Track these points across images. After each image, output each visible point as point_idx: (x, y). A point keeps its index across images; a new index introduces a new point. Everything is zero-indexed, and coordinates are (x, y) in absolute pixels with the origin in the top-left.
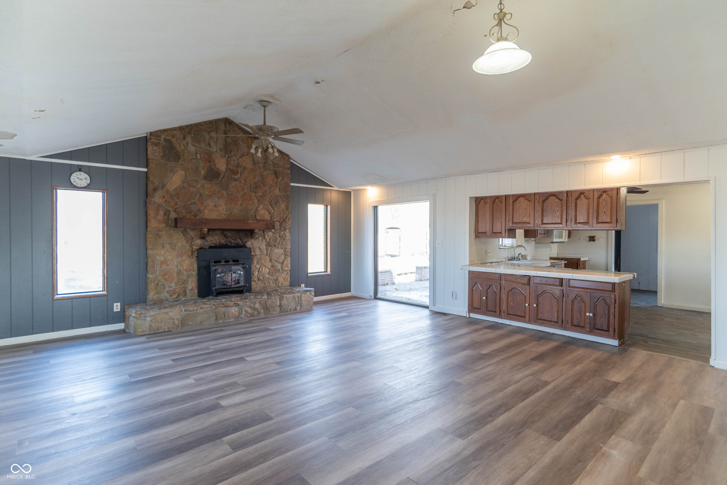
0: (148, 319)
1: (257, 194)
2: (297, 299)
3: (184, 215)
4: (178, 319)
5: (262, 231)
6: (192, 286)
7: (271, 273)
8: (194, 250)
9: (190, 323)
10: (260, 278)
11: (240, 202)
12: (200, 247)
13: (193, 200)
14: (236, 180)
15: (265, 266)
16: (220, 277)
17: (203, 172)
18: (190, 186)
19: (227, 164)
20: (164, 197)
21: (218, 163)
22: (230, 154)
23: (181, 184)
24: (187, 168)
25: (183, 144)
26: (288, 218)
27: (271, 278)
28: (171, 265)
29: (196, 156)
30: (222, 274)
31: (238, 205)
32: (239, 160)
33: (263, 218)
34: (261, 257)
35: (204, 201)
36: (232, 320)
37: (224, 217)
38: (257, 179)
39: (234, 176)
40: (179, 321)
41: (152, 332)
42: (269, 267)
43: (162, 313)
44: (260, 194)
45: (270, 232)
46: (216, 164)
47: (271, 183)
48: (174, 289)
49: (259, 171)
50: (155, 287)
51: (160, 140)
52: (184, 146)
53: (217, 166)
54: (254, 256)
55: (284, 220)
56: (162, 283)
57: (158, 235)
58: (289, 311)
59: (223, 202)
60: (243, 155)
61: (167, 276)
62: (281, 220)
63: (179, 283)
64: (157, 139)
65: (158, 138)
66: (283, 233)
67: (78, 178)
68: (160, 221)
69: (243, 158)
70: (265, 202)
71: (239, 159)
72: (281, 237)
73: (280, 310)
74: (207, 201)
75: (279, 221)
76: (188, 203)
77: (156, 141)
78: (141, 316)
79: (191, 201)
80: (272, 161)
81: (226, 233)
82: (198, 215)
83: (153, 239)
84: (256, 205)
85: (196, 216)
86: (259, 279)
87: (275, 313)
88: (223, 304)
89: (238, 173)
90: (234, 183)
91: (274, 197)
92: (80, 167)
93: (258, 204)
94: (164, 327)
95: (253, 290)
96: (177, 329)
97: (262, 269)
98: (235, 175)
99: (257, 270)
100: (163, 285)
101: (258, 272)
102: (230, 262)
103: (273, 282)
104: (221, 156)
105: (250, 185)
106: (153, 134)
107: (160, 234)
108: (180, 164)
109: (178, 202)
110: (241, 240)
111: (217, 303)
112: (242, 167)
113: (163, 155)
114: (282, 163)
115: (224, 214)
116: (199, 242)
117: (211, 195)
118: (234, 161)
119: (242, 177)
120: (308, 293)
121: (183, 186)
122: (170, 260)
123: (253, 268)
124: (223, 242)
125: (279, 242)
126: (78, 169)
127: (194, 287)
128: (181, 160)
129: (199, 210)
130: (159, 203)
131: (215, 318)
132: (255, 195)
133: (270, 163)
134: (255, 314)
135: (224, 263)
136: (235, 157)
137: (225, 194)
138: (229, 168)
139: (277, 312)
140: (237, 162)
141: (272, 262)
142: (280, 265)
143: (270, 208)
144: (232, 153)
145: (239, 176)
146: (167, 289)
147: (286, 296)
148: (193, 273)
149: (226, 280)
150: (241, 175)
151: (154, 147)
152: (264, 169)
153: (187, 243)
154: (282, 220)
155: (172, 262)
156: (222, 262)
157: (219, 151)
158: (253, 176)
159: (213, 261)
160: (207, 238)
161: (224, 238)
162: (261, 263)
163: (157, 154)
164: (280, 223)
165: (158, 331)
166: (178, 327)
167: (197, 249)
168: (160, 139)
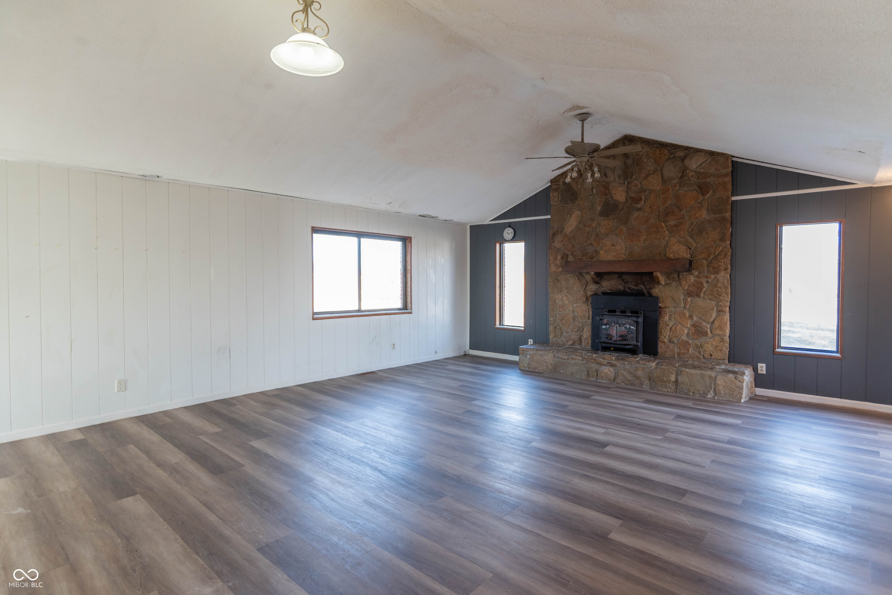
0: (528, 357)
1: (668, 224)
2: (707, 380)
3: (581, 258)
4: (551, 364)
5: (677, 275)
6: (587, 336)
7: (691, 335)
8: (588, 296)
9: (562, 371)
10: (673, 339)
11: (643, 237)
12: (594, 293)
13: (589, 241)
14: (640, 209)
15: (681, 324)
16: (605, 329)
17: (599, 208)
18: (585, 226)
19: (627, 192)
20: (562, 241)
21: (615, 194)
22: (631, 179)
23: (577, 226)
24: (583, 207)
25: (580, 182)
26: (724, 253)
27: (690, 342)
28: (568, 310)
29: (592, 191)
30: (608, 326)
31: (640, 240)
32: (642, 183)
33: (677, 256)
34: (675, 310)
35: (600, 241)
36: (606, 382)
37: (624, 257)
38: (669, 203)
39: (636, 205)
40: (552, 366)
41: (530, 370)
42: (689, 326)
43: (537, 354)
44: (673, 223)
45: (691, 276)
46: (613, 195)
47: (693, 203)
48: (570, 335)
49: (673, 190)
50: (553, 330)
51: (559, 185)
52: (581, 184)
53: (614, 198)
54: (663, 308)
55: (715, 258)
56: (560, 327)
57: (556, 279)
58: (691, 394)
59: (621, 239)
60: (648, 175)
61: (564, 321)
62: (709, 257)
63: (574, 330)
64: (556, 185)
65: (558, 183)
66: (713, 276)
67: (507, 233)
68: (558, 266)
69: (648, 179)
70: (682, 233)
71: (643, 181)
72: (709, 284)
73: (676, 388)
74: (603, 240)
75: (706, 259)
76: (585, 244)
77: (556, 187)
78: (524, 353)
79: (587, 242)
80: (695, 172)
81: (624, 277)
82: (594, 257)
83: (552, 283)
84: (667, 239)
85: (592, 258)
86: (670, 341)
87: (666, 390)
88: (595, 360)
89: (641, 199)
90: (636, 214)
91: (698, 223)
92: (510, 224)
93: (670, 237)
94: (540, 368)
95: (660, 353)
96: (550, 373)
97: (676, 328)
98: (638, 204)
99: (669, 328)
100: (561, 329)
101: (670, 331)
102: (627, 313)
103: (693, 348)
104: (620, 183)
105: (658, 212)
106: (553, 180)
107: (558, 278)
108: (576, 204)
109: (575, 244)
110: (645, 286)
111: (588, 357)
112: (646, 191)
113: (561, 199)
114: (712, 170)
115: (624, 254)
116: (592, 288)
117: (607, 233)
118: (636, 186)
119: (646, 204)
120: (731, 376)
121: (579, 226)
122: (567, 305)
123: (662, 324)
124: (621, 288)
125: (706, 291)
126: (508, 226)
127: (589, 336)
128: (578, 200)
129: (596, 251)
130: (558, 247)
131: (586, 373)
132: (666, 225)
133: (690, 175)
134: (636, 383)
135: (619, 314)
136: (637, 180)
137: (624, 229)
138: (630, 197)
139: (669, 390)
140: (640, 186)
141: (693, 319)
142: (708, 326)
143: (691, 240)
144: (634, 177)
145: (643, 203)
146: (564, 334)
147: (687, 371)
148: (588, 320)
149: (611, 333)
150: (645, 202)
151: (554, 193)
152: (680, 186)
153: (582, 288)
154: (712, 257)
155: (568, 307)
156: (617, 312)
157: (617, 179)
158: (663, 199)
159: (607, 310)
160: (602, 283)
161: (623, 283)
162: (675, 319)
163: (557, 199)
164: (709, 262)
165: (535, 371)
166: (551, 372)
167: (592, 295)
168: (559, 183)
